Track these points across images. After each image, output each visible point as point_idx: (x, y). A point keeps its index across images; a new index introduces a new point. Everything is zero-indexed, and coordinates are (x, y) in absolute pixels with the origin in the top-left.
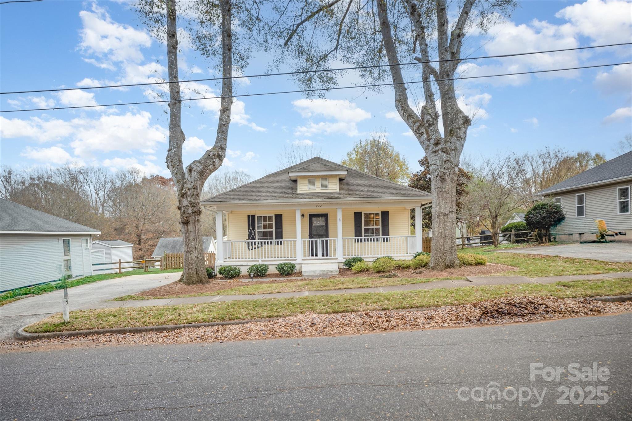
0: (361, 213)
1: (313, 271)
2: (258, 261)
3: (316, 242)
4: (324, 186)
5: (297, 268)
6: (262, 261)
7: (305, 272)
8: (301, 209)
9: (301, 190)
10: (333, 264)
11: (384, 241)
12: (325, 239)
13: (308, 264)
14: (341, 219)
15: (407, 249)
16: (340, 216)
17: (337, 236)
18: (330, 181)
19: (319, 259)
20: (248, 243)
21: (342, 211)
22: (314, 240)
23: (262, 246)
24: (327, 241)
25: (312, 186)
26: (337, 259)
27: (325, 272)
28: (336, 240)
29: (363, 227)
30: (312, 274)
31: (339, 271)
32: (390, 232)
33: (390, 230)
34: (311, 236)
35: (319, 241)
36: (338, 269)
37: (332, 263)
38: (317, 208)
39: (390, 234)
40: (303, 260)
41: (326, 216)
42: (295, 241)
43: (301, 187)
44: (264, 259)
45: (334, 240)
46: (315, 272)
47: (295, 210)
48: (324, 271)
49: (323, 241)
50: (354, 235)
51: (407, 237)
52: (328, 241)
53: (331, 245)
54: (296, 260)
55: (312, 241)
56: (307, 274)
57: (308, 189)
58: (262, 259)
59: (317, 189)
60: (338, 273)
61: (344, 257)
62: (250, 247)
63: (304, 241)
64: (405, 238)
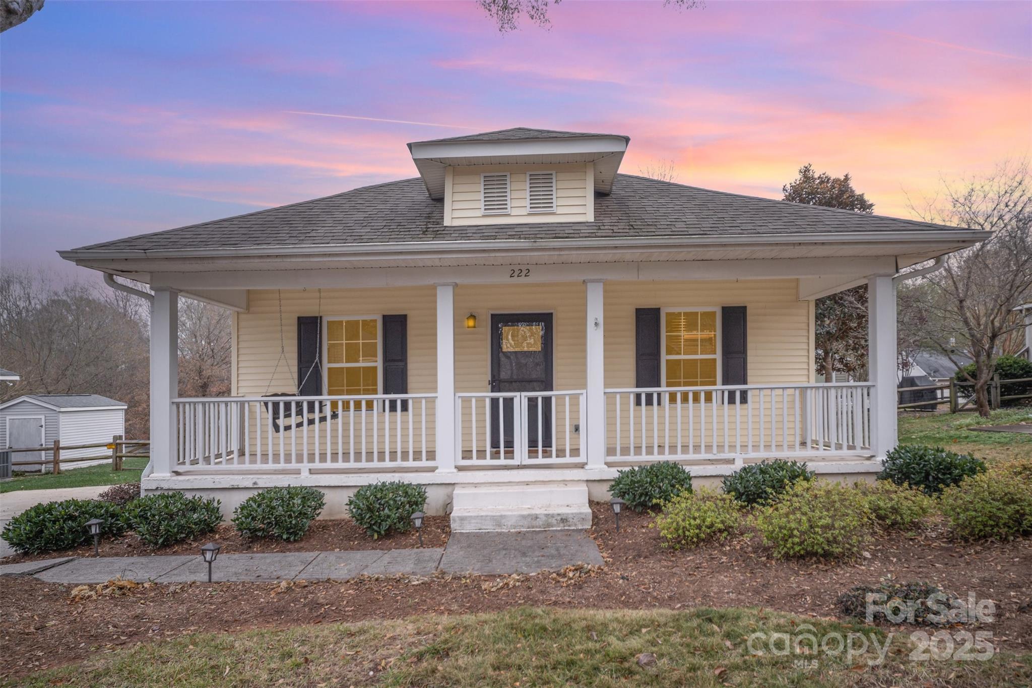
0: (657, 311)
1: (493, 518)
2: (298, 472)
3: (509, 402)
4: (542, 201)
5: (434, 499)
6: (311, 472)
7: (462, 519)
8: (456, 286)
9: (457, 214)
10: (571, 488)
11: (732, 401)
12: (540, 394)
13: (476, 485)
14: (601, 321)
15: (804, 429)
16: (595, 311)
17: (584, 385)
18: (561, 185)
19: (519, 467)
20: (276, 405)
21: (605, 291)
22: (501, 395)
23: (335, 416)
24: (547, 401)
25: (495, 203)
26: (582, 466)
27: (539, 522)
28: (582, 399)
29: (664, 357)
30: (489, 527)
31: (595, 516)
32: (750, 373)
33: (750, 366)
34: (497, 384)
35: (521, 400)
36: (587, 510)
37: (565, 482)
38: (515, 280)
39: (749, 379)
40: (460, 469)
41: (546, 319)
42: (432, 401)
43: (457, 206)
44: (317, 465)
45: (575, 399)
46: (498, 520)
47: (434, 288)
48: (536, 517)
49: (532, 402)
50: (633, 380)
51: (803, 390)
52: (554, 400)
53: (561, 412)
54: (432, 470)
55: (494, 402)
56: (469, 528)
57: (482, 212)
58: (311, 466)
59: (514, 212)
60: (588, 526)
61: (611, 459)
62: (281, 422)
63: (466, 401)
64: (797, 392)
